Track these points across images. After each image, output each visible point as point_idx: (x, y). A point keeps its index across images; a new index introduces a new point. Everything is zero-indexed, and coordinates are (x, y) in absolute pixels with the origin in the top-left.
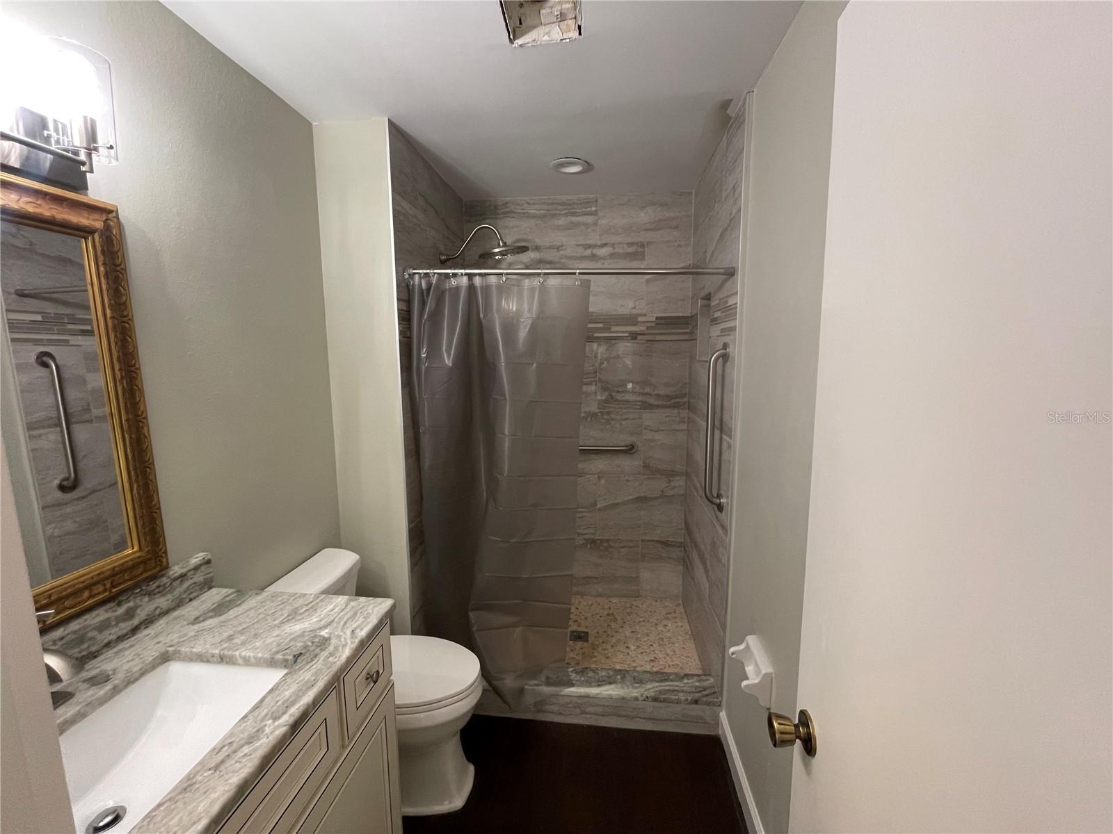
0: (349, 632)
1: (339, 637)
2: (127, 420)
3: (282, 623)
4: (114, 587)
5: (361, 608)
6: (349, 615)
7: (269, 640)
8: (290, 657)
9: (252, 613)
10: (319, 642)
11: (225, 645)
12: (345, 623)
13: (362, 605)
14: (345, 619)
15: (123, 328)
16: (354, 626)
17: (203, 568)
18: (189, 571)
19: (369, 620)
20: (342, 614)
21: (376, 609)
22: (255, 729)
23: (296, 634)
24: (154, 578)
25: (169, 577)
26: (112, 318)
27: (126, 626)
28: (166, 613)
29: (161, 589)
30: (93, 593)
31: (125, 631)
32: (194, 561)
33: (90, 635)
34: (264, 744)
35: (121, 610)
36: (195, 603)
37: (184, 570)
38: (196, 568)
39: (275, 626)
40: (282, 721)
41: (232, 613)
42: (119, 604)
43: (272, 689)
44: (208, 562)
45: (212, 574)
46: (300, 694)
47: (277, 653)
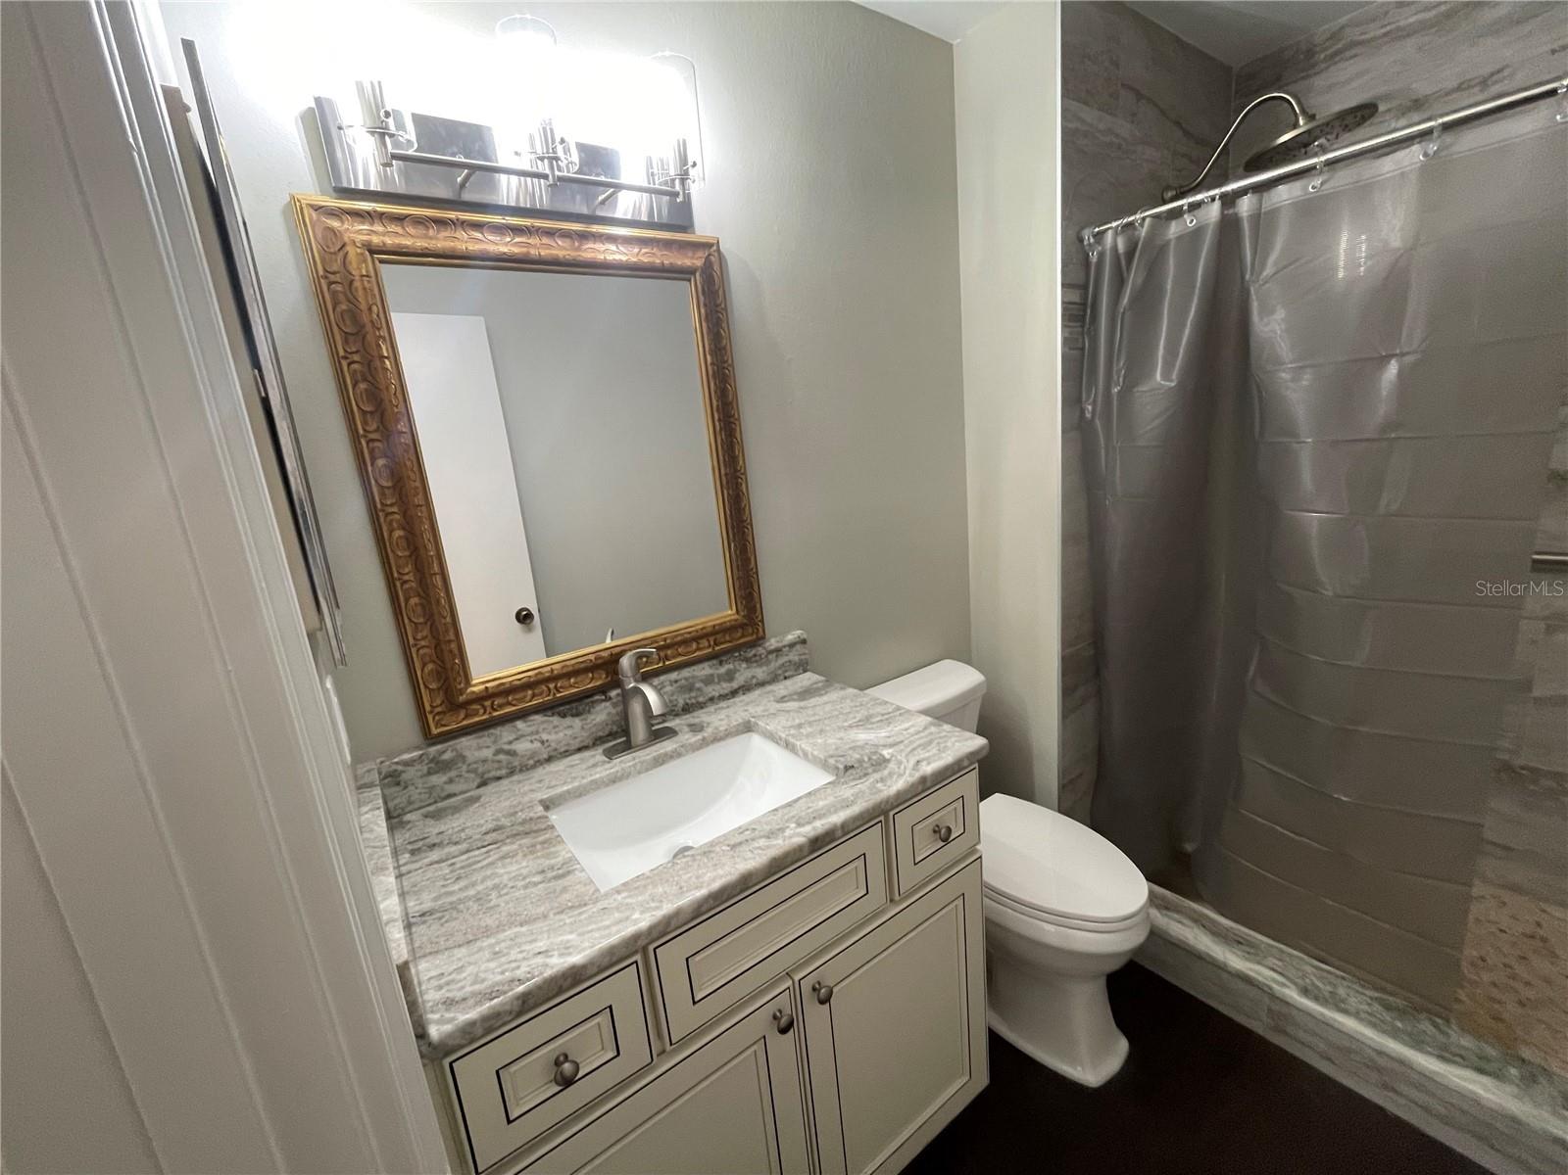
0: (912, 761)
1: (900, 763)
2: (726, 474)
3: (850, 727)
4: (716, 644)
5: (940, 738)
6: (922, 741)
7: (830, 741)
8: (841, 767)
9: (828, 708)
10: (875, 760)
11: (792, 732)
12: (914, 749)
13: (944, 734)
14: (915, 745)
15: (724, 374)
16: (922, 756)
17: (798, 647)
18: (784, 646)
19: (944, 755)
20: (916, 737)
21: (957, 744)
22: (778, 827)
23: (859, 744)
24: (753, 644)
25: (765, 648)
26: (712, 364)
27: (726, 687)
28: (762, 684)
29: (758, 658)
30: (701, 646)
31: (726, 692)
32: (790, 638)
33: (698, 685)
34: (780, 845)
35: (723, 670)
36: (788, 682)
37: (780, 645)
38: (792, 645)
39: (843, 727)
40: (802, 830)
41: (813, 701)
42: (721, 663)
43: (810, 793)
44: (804, 642)
45: (807, 657)
46: (832, 810)
47: (832, 756)
